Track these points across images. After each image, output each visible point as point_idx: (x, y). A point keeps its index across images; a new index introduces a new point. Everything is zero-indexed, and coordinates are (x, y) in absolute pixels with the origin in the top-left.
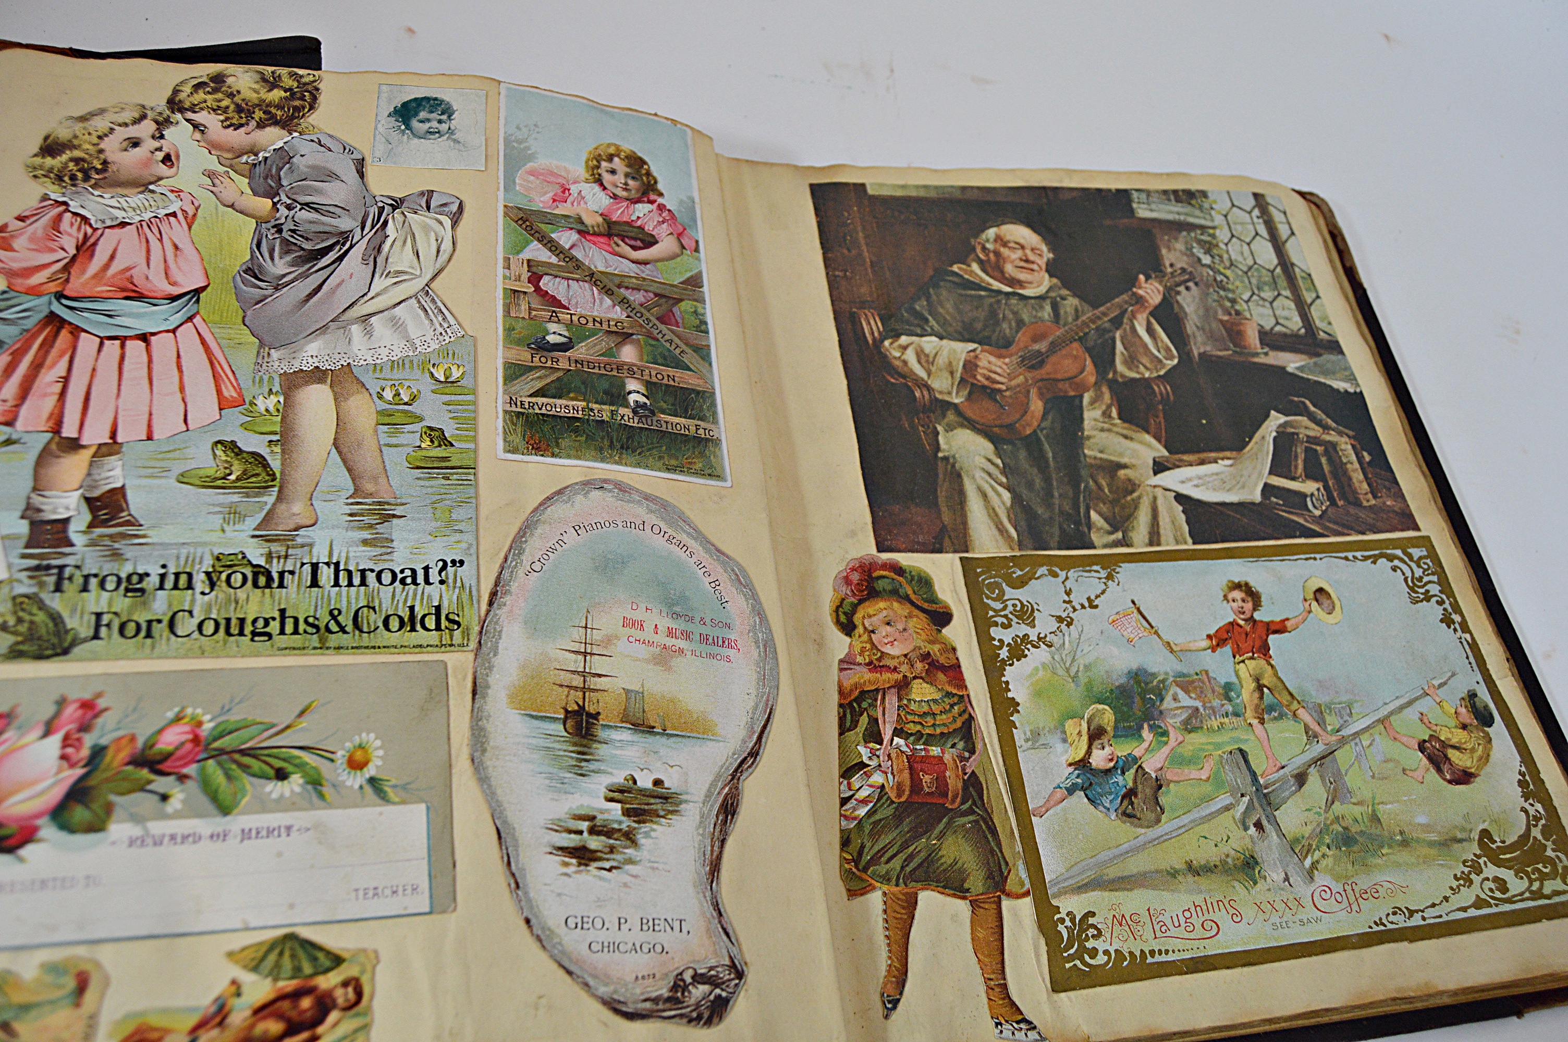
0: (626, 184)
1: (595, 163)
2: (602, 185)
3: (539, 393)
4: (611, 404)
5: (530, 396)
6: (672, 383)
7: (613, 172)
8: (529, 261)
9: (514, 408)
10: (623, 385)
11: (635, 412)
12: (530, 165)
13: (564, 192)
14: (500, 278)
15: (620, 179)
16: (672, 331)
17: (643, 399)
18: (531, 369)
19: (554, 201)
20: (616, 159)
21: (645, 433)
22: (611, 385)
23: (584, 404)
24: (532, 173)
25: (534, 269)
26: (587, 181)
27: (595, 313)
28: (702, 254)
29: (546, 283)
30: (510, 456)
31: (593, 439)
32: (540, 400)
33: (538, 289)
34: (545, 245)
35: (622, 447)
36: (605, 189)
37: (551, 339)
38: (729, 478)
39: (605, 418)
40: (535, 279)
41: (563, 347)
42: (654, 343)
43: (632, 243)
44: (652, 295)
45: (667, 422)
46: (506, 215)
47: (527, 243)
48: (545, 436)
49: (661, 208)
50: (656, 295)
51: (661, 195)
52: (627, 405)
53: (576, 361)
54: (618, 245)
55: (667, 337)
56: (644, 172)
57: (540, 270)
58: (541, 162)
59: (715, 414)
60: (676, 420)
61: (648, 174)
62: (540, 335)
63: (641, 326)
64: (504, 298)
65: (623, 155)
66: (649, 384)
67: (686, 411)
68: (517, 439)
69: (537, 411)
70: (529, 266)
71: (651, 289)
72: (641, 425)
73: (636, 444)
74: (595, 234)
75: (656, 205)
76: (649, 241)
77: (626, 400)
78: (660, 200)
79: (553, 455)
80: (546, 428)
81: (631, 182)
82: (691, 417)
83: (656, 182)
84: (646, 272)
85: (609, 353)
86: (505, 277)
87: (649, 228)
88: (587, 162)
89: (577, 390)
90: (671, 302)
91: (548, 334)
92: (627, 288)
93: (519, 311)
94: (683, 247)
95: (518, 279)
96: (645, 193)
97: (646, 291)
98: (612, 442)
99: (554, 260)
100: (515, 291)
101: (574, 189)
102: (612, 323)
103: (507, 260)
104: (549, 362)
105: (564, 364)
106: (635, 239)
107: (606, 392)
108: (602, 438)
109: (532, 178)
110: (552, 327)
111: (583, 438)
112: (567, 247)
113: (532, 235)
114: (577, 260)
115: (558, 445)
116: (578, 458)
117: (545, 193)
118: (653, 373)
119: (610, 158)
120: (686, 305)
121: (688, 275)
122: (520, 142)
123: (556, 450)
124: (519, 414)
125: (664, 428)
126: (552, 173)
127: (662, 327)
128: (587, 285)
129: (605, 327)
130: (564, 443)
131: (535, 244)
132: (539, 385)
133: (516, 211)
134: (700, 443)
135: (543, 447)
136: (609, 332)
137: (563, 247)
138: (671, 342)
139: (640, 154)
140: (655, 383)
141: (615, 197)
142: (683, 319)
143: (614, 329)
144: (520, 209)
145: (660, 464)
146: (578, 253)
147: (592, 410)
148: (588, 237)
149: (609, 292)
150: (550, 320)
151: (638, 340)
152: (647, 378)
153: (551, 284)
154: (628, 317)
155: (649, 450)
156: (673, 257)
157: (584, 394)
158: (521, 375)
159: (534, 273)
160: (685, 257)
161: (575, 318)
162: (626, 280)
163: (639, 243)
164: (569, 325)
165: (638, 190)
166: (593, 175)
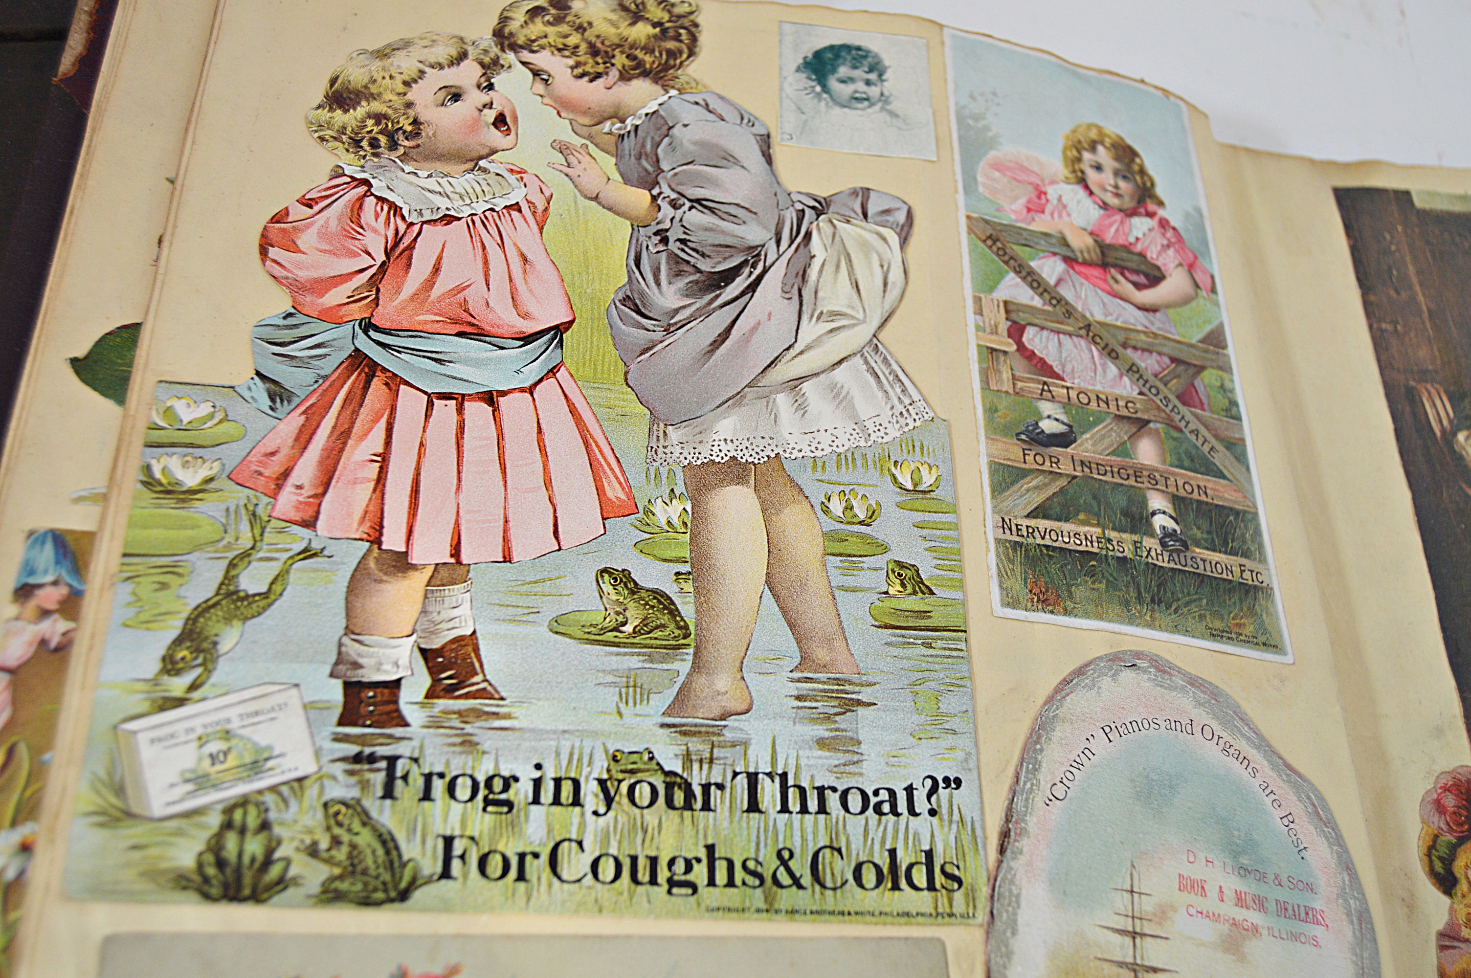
0: (1116, 187)
1: (1075, 153)
2: (1086, 187)
3: (1037, 513)
4: (1133, 531)
5: (1028, 516)
6: (1203, 498)
7: (1098, 168)
8: (1006, 303)
9: (1008, 536)
10: (1144, 502)
11: (1163, 544)
12: (992, 154)
13: (1039, 197)
14: (971, 329)
15: (1108, 178)
16: (1196, 416)
17: (1171, 524)
18: (1023, 473)
19: (1029, 210)
20: (1100, 149)
21: (1179, 578)
22: (1130, 500)
23: (1099, 530)
24: (997, 166)
25: (1014, 316)
26: (1067, 181)
27: (1098, 387)
28: (1221, 297)
29: (1031, 337)
30: (1010, 612)
31: (1116, 588)
32: (1043, 524)
33: (1021, 348)
34: (1024, 279)
35: (1153, 601)
36: (1091, 193)
37: (1048, 426)
38: (1289, 649)
39: (1129, 554)
40: (1016, 331)
41: (1064, 440)
42: (1176, 434)
43: (1134, 278)
44: (1167, 360)
45: (1204, 561)
46: (971, 231)
47: (1001, 276)
48: (1052, 581)
49: (1164, 224)
50: (1173, 360)
51: (1161, 204)
52: (1152, 534)
53: (1082, 463)
54: (1117, 281)
55: (1192, 426)
56: (1136, 168)
57: (1022, 318)
58: (1007, 150)
59: (1261, 546)
60: (1215, 557)
61: (1142, 172)
62: (1031, 420)
63: (1159, 408)
64: (980, 361)
65: (1108, 141)
66: (1177, 501)
67: (1226, 543)
68: (1017, 585)
69: (1039, 541)
70: (1007, 311)
71: (1165, 350)
72: (1172, 565)
73: (1169, 594)
74: (1086, 263)
75: (1156, 219)
76: (1155, 277)
77: (1150, 525)
78: (1161, 213)
79: (1066, 612)
80: (1053, 568)
81: (1122, 184)
82: (1233, 553)
83: (1153, 184)
84: (1156, 323)
85: (1122, 450)
86: (978, 328)
87: (1152, 254)
88: (1064, 152)
89: (1088, 510)
90: (1191, 371)
91: (1041, 418)
92: (1135, 348)
93: (1000, 381)
94: (1197, 286)
95: (995, 331)
96: (1141, 201)
97: (1160, 354)
98: (1139, 593)
99: (1037, 302)
100: (993, 350)
101: (1052, 192)
102: (1121, 403)
103: (978, 300)
104: (1048, 463)
105: (1066, 468)
106: (1137, 272)
107: (1125, 513)
108: (1127, 586)
109: (997, 174)
110: (1046, 408)
111: (1103, 586)
112: (1052, 282)
113: (1006, 263)
114: (1067, 303)
115: (1071, 596)
116: (1100, 617)
117: (1016, 199)
118: (1180, 483)
119: (1093, 147)
120: (1209, 377)
121: (1208, 328)
122: (977, 118)
123: (1070, 604)
124: (1016, 545)
125: (1201, 571)
126: (1023, 169)
127: (1184, 410)
128: (1083, 343)
129: (1113, 409)
130: (1079, 592)
131: (1011, 278)
132: (1037, 499)
133: (982, 225)
134: (1247, 592)
135: (1052, 598)
136: (1119, 418)
137: (1047, 284)
138: (1196, 432)
139: (1129, 141)
140: (1183, 499)
141: (1105, 206)
142: (1208, 397)
143: (1124, 412)
144: (987, 222)
145: (1201, 627)
146: (1066, 292)
147: (1109, 540)
148: (1077, 268)
149: (1112, 354)
150: (1041, 397)
151: (1157, 430)
152: (1172, 489)
153: (1037, 340)
154: (1141, 393)
155: (1187, 604)
156: (1186, 301)
157: (1098, 515)
158: (1013, 483)
159: (1014, 322)
160: (1201, 301)
161: (1073, 394)
162: (1133, 335)
163: (1142, 279)
164: (1067, 405)
165: (1132, 197)
166: (1074, 171)
